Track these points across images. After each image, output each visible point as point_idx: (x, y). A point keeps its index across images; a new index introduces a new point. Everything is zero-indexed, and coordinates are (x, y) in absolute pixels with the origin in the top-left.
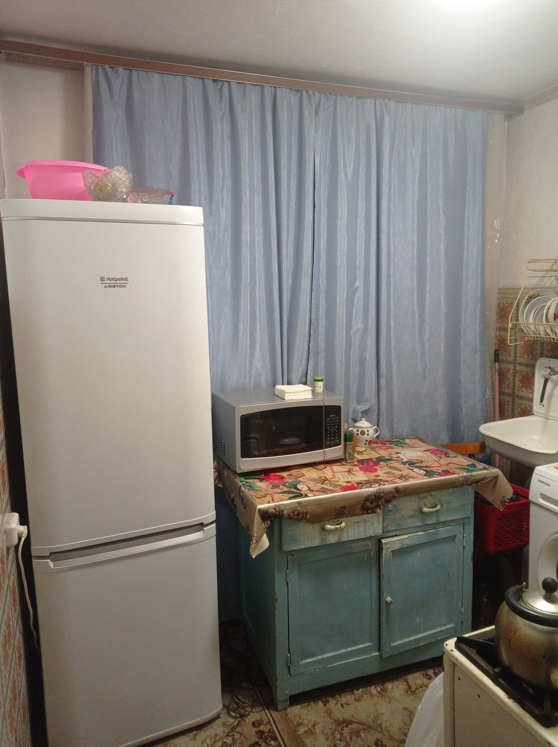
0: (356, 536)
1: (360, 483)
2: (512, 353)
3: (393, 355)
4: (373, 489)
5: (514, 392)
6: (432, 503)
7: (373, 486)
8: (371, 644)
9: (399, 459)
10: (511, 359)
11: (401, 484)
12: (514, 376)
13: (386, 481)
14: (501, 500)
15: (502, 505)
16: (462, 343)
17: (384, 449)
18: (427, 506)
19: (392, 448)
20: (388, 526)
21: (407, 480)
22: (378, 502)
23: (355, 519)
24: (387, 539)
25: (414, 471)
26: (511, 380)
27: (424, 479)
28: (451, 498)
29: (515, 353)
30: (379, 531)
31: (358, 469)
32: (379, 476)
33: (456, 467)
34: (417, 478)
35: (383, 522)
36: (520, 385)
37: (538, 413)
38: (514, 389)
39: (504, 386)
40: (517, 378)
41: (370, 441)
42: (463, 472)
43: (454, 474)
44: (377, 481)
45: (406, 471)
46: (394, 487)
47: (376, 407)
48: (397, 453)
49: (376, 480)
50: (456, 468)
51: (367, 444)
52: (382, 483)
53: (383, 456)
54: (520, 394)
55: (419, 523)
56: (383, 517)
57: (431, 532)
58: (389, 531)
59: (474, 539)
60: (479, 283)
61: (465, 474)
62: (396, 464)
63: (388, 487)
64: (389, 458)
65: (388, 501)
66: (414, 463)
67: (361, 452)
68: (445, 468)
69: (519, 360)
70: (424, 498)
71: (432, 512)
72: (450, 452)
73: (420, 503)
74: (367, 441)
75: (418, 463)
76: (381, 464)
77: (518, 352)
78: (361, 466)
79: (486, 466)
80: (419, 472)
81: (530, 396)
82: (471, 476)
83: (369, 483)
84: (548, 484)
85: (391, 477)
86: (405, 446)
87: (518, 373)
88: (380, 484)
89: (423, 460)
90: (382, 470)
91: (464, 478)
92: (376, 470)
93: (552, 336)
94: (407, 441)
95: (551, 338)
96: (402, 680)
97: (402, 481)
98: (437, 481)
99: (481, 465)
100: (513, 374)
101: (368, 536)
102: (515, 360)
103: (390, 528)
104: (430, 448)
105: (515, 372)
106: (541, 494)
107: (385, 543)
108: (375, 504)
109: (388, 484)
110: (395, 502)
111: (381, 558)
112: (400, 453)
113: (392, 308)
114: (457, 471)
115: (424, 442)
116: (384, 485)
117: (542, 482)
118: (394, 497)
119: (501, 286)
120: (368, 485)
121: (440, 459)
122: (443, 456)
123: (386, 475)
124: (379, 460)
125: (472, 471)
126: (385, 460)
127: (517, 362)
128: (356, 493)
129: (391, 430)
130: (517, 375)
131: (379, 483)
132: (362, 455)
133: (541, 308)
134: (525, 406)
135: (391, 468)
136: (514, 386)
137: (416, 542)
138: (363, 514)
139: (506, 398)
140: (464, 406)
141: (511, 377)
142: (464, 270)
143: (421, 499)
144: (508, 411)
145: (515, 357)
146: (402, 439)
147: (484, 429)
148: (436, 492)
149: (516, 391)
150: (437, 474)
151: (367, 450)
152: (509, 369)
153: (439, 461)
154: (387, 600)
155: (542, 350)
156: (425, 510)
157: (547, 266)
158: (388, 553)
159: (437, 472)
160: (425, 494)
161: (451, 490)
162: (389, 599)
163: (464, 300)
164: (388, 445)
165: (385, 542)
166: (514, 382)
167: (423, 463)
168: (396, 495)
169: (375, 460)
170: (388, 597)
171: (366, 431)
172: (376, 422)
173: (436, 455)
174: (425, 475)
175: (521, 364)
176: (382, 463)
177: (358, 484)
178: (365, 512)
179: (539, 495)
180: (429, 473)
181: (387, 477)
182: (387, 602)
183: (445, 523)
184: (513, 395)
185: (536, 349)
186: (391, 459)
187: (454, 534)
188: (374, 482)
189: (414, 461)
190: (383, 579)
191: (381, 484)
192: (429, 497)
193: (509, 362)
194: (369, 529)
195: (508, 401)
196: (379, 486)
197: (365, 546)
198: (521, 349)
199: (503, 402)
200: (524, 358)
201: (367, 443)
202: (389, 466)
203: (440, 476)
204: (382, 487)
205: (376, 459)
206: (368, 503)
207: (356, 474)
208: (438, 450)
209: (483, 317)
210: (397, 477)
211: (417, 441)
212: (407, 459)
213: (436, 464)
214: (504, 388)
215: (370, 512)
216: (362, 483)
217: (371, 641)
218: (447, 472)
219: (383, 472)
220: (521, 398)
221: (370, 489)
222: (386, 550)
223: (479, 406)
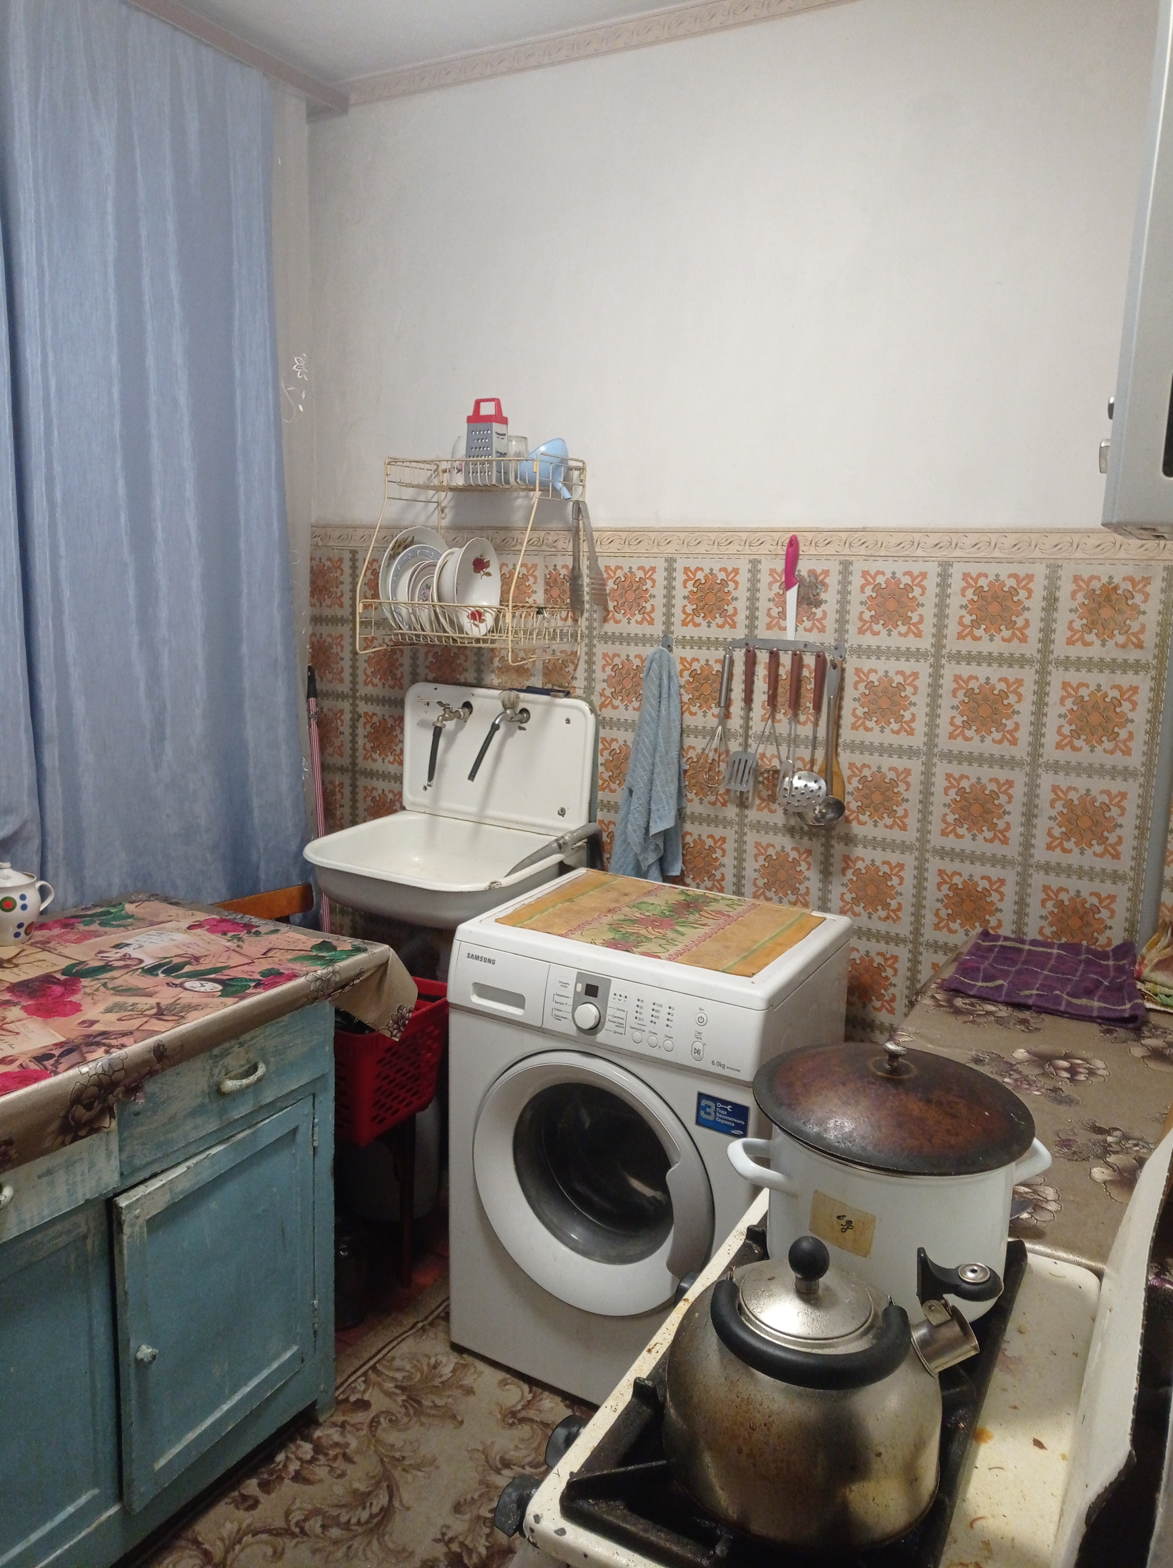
0: (46, 1212)
1: (48, 1056)
2: (347, 675)
3: (75, 683)
4: (91, 1065)
5: (354, 764)
6: (243, 1062)
7: (90, 1057)
8: (96, 1491)
9: (129, 962)
10: (345, 688)
11: (168, 1032)
12: (354, 727)
13: (124, 1034)
14: (395, 1018)
15: (398, 1029)
16: (244, 650)
17: (78, 941)
18: (232, 1074)
19: (96, 935)
20: (132, 1157)
21: (183, 1017)
22: (105, 1100)
23: (41, 1164)
24: (132, 1193)
25: (186, 989)
26: (347, 737)
27: (225, 1006)
28: (287, 1037)
29: (354, 675)
30: (110, 1178)
31: (22, 1014)
32: (93, 1023)
33: (290, 957)
34: (207, 1005)
35: (121, 1150)
36: (369, 746)
37: (414, 804)
38: (354, 756)
39: (330, 750)
40: (361, 731)
41: (31, 926)
42: (313, 968)
43: (293, 976)
44: (94, 1040)
45: (166, 996)
46: (152, 1045)
47: (34, 828)
48: (118, 946)
49: (88, 1036)
50: (290, 960)
51: (23, 934)
52: (114, 1042)
53: (81, 963)
54: (369, 765)
55: (213, 1125)
56: (120, 1133)
57: (243, 1139)
58: (135, 1170)
59: (336, 1125)
60: (274, 503)
61: (321, 972)
62: (126, 977)
63: (134, 1049)
64: (101, 963)
65: (133, 1090)
66: (176, 964)
67: (9, 961)
68: (265, 965)
69: (362, 691)
70: (225, 1054)
71: (248, 1086)
72: (255, 920)
73: (216, 1071)
74: (20, 926)
75: (189, 963)
76: (84, 987)
77: (360, 672)
78: (25, 1004)
79: (358, 942)
80: (202, 989)
81: (392, 769)
82: (334, 972)
83: (71, 1050)
84: (490, 961)
85: (131, 1018)
86: (131, 924)
87: (362, 720)
88: (111, 1046)
89: (198, 955)
90: (95, 1004)
91: (318, 983)
92: (77, 1008)
93: (451, 634)
94: (129, 908)
95: (448, 637)
96: (183, 1543)
97: (171, 1024)
98: (260, 1004)
99: (346, 943)
100: (350, 723)
101: (82, 1202)
102: (354, 690)
103: (137, 1162)
104: (202, 919)
105: (355, 718)
106: (476, 985)
107: (128, 1206)
108: (97, 1107)
109: (132, 1040)
110: (151, 1087)
111: (116, 1251)
112: (127, 945)
113: (62, 551)
114: (297, 967)
115: (176, 904)
116: (123, 1046)
117: (477, 958)
118: (152, 1073)
119: (313, 521)
120: (74, 1057)
121: (241, 943)
122: (243, 934)
123: (113, 1017)
124: (75, 975)
125: (331, 962)
126: (94, 972)
127: (358, 694)
128: (42, 1089)
129: (80, 886)
130: (360, 725)
131: (104, 1045)
132: (15, 970)
133: (422, 569)
134: (380, 792)
135: (119, 991)
136: (354, 749)
137: (207, 1175)
138: (63, 1144)
139: (337, 778)
140: (255, 802)
141: (346, 730)
142: (240, 467)
143: (217, 1058)
144: (342, 806)
145: (354, 682)
146: (114, 906)
147: (316, 852)
148: (252, 1033)
149: (360, 760)
150: (253, 984)
151: (24, 953)
152: (342, 711)
153: (238, 949)
154: (140, 1355)
155: (414, 666)
156: (230, 1085)
157: (421, 477)
158: (137, 1228)
159: (251, 980)
160: (226, 1045)
161: (286, 1018)
162: (146, 1351)
163: (242, 545)
164: (82, 927)
165: (127, 1203)
166: (354, 742)
167: (201, 961)
168: (158, 1067)
169: (62, 978)
170: (144, 1347)
171: (16, 896)
172: (36, 867)
173: (225, 934)
174: (224, 994)
175: (367, 699)
176: (85, 982)
177: (41, 1058)
178: (68, 1138)
179: (471, 987)
180: (231, 987)
181: (120, 1020)
182: (139, 1362)
183: (272, 1107)
184: (353, 770)
185: (402, 665)
186: (107, 968)
187: (293, 1126)
188: (88, 1045)
189: (176, 960)
190: (126, 1303)
191: (113, 1047)
192: (236, 1049)
193: (343, 696)
194: (83, 1181)
195: (341, 785)
196: (107, 1052)
197: (69, 1232)
198: (366, 665)
199: (330, 787)
200: (375, 685)
201: (22, 931)
202: (110, 986)
203: (266, 989)
204: (116, 1053)
205: (64, 972)
206: (80, 1111)
207: (22, 1030)
208: (222, 921)
209: (288, 589)
210: (151, 1016)
211: (155, 905)
212: (153, 957)
213: (236, 960)
214: (332, 755)
215: (82, 1133)
216: (52, 1056)
217: (96, 1485)
218: (273, 977)
219: (102, 1007)
220: (371, 774)
221: (85, 1069)
222: (132, 1225)
223: (288, 803)
